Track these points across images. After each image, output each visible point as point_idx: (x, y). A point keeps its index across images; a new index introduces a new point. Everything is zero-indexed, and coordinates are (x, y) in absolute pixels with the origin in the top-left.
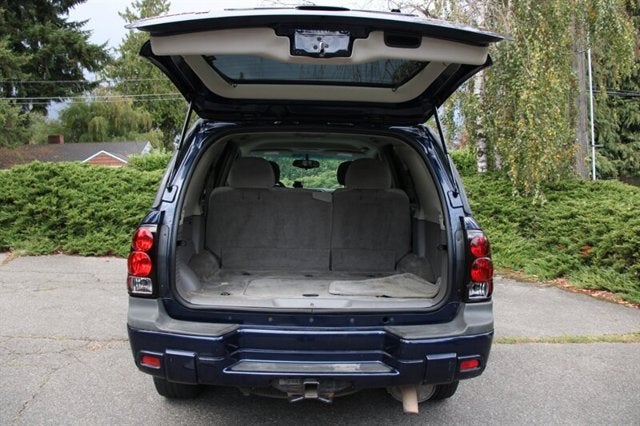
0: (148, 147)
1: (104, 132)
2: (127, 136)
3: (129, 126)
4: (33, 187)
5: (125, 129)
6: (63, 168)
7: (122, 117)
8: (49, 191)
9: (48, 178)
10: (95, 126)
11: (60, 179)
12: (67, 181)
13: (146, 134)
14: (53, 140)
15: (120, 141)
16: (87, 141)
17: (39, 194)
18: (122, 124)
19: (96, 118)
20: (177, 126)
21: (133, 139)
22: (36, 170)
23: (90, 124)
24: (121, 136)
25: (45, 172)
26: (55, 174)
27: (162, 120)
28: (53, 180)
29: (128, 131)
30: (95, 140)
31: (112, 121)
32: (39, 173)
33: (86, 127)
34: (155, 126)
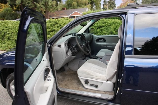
0: (87, 9)
1: (76, 6)
2: (82, 7)
3: (82, 4)
4: (49, 29)
5: (81, 5)
6: (59, 21)
7: (80, 2)
8: (54, 30)
9: (54, 25)
10: (74, 5)
11: (58, 25)
12: (61, 25)
13: (87, 6)
14: (63, 9)
15: (80, 8)
16: (72, 9)
17: (51, 31)
18: (80, 4)
19: (74, 2)
20: (94, 3)
21: (83, 7)
22: (50, 22)
23: (72, 4)
24: (80, 6)
25: (53, 23)
26: (57, 23)
27: (91, 2)
28: (56, 26)
29: (82, 5)
30: (74, 8)
31: (78, 3)
32: (51, 23)
33: (72, 5)
34: (89, 3)
